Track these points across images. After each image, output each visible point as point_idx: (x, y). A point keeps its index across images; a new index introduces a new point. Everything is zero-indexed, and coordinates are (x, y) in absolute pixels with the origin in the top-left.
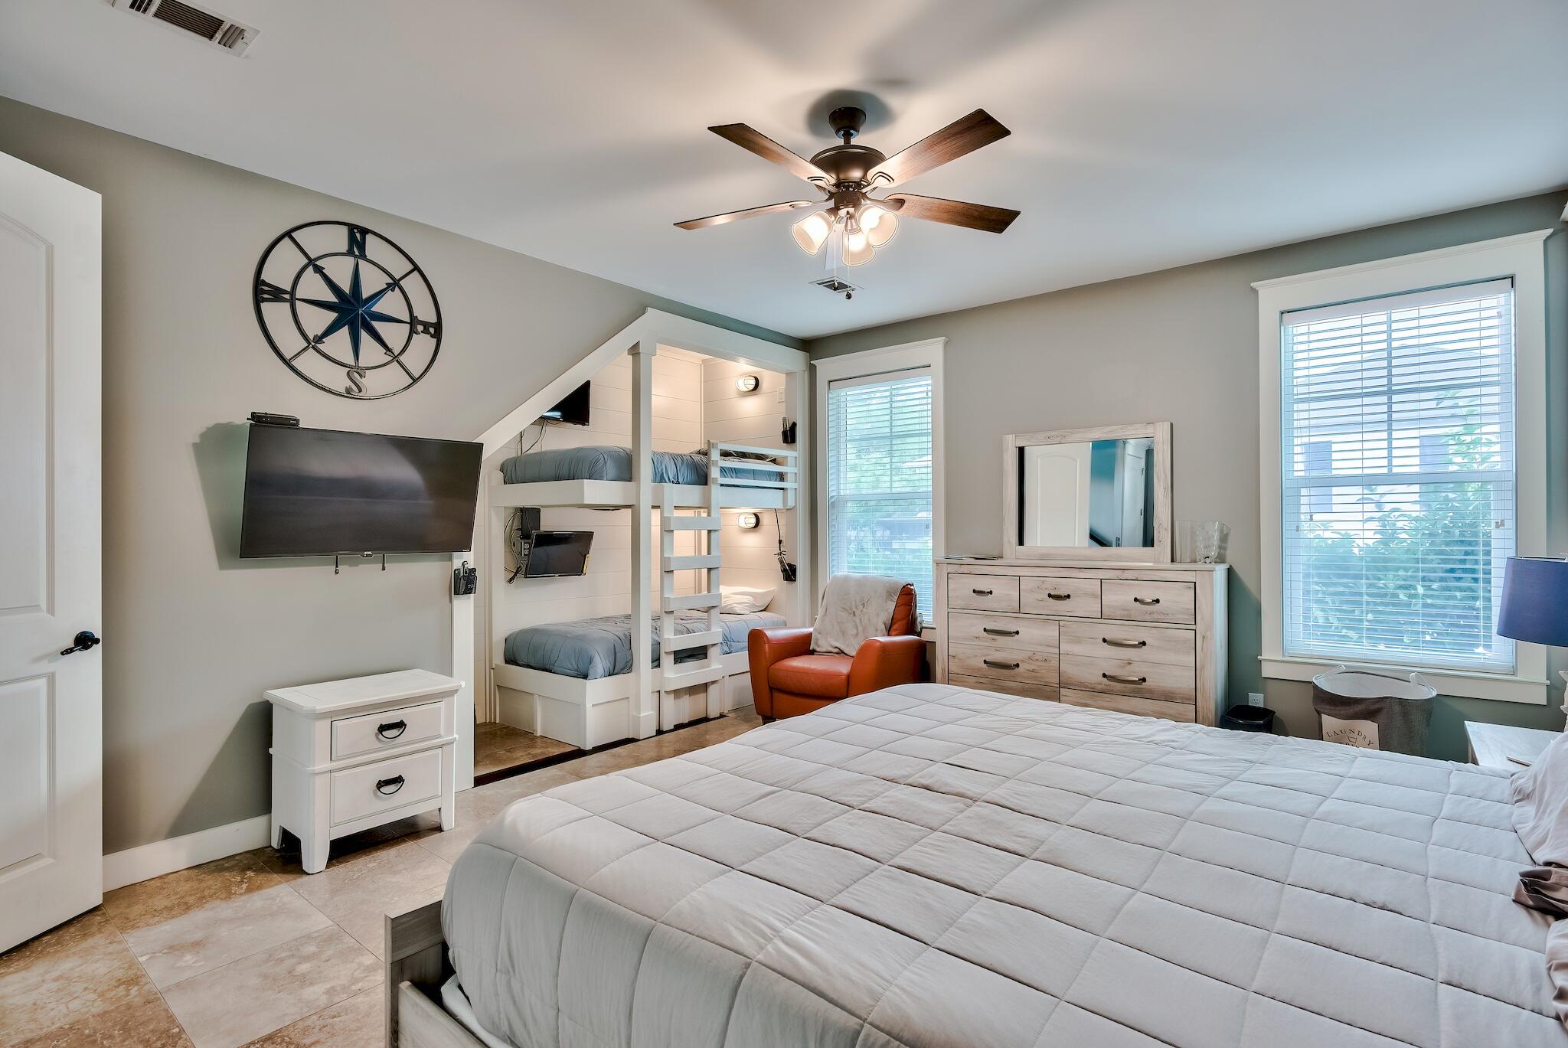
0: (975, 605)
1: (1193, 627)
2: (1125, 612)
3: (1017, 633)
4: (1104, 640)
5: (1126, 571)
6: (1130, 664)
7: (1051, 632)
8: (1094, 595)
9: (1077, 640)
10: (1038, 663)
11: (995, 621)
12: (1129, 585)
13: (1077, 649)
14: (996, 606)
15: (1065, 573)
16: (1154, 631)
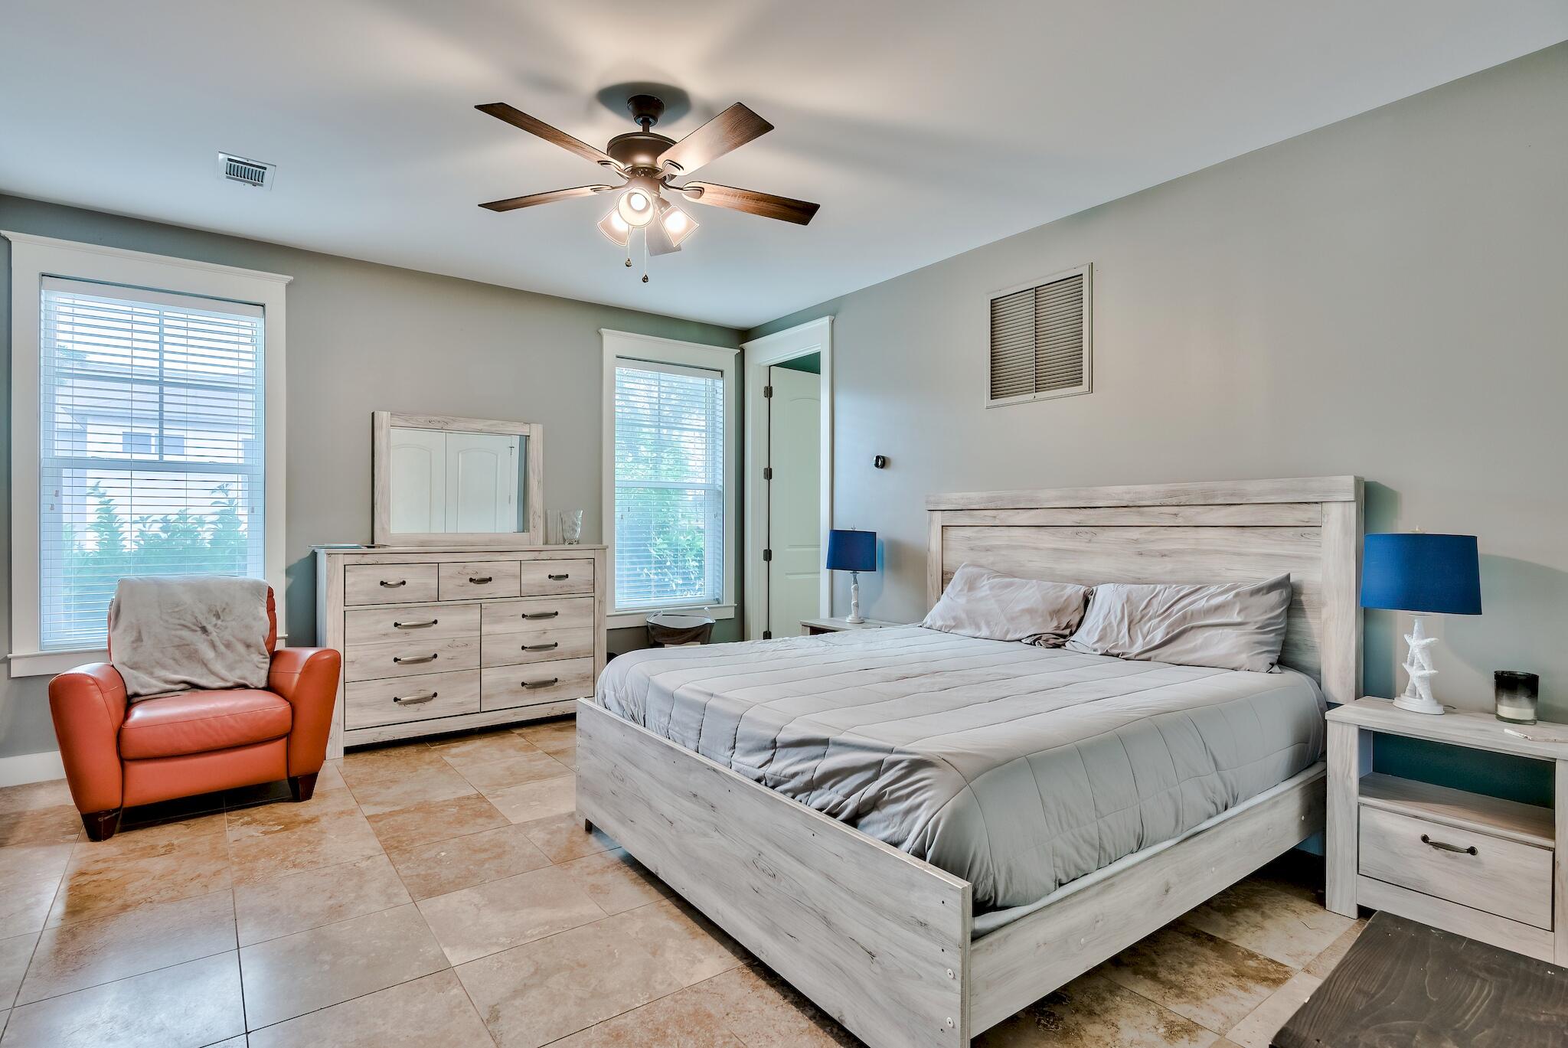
0: (382, 598)
1: (593, 595)
2: (541, 589)
3: (435, 622)
4: (524, 616)
5: (542, 553)
6: (545, 633)
7: (473, 616)
8: (514, 576)
9: (499, 620)
10: (459, 649)
11: (408, 614)
12: (545, 564)
13: (499, 628)
14: (409, 597)
15: (488, 557)
16: (564, 601)
